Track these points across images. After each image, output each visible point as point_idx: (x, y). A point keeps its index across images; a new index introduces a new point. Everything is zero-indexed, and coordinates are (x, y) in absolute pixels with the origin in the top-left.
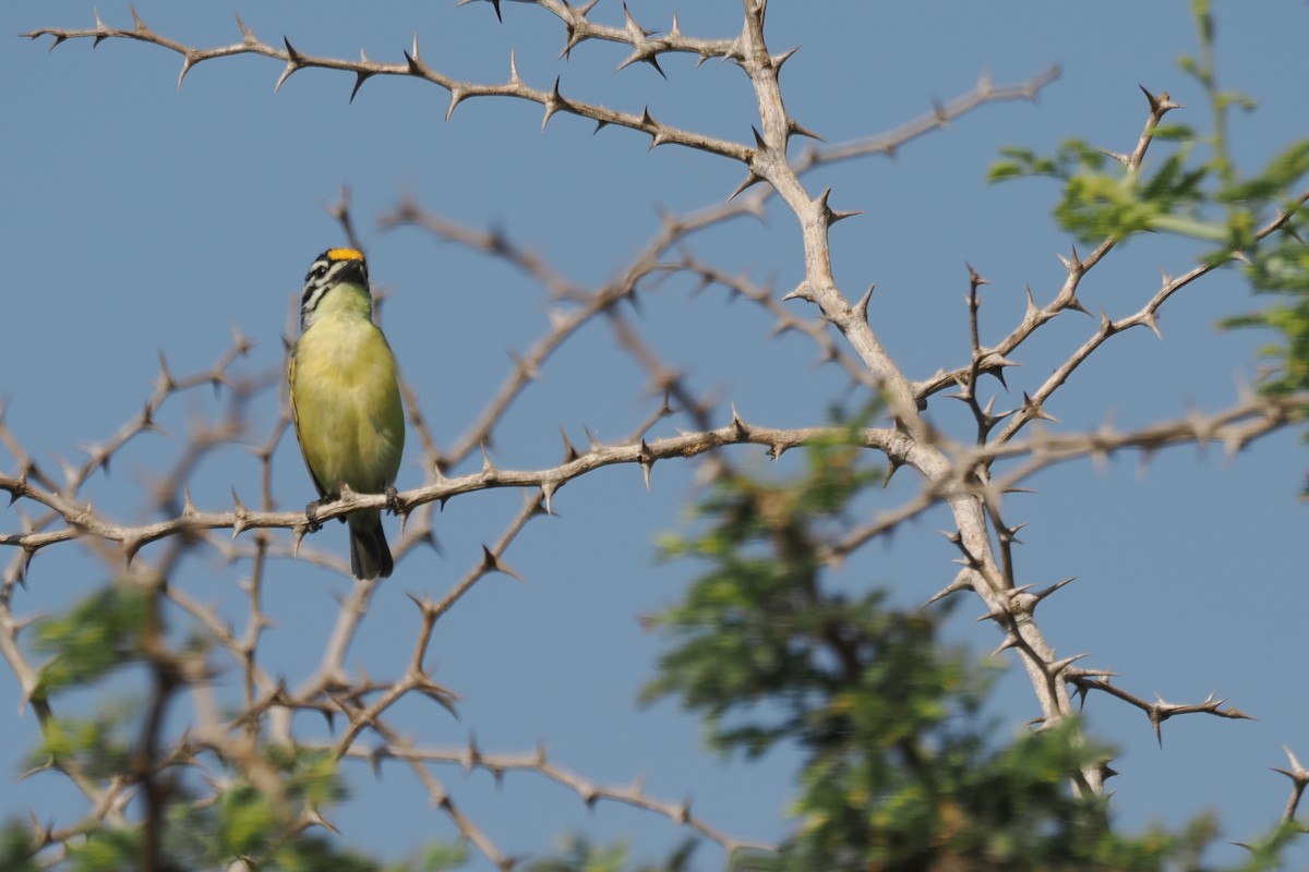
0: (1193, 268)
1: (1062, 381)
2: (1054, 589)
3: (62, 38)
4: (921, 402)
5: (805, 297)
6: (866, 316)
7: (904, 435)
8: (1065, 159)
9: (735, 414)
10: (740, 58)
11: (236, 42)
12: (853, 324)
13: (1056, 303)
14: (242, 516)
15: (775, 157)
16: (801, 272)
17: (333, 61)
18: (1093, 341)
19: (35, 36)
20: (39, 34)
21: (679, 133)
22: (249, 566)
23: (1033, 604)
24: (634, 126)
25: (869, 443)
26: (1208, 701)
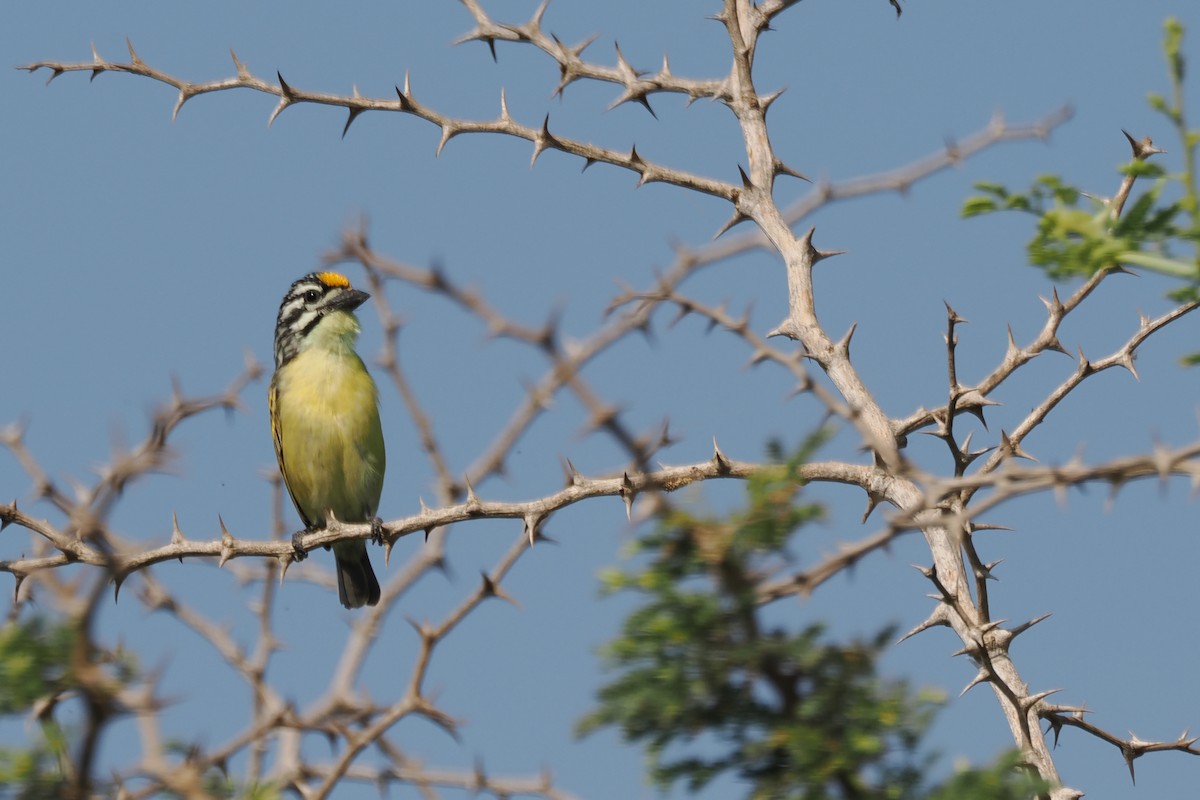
0: (1171, 310)
1: (1040, 420)
2: (1027, 626)
3: (59, 71)
4: (901, 440)
5: (788, 335)
6: (848, 354)
7: (883, 472)
8: (1038, 195)
9: (716, 449)
10: (728, 98)
11: (230, 76)
12: (834, 362)
13: (1036, 344)
14: (229, 544)
15: (761, 196)
16: (785, 310)
17: (326, 97)
18: (1071, 381)
19: (33, 69)
20: (36, 68)
21: (666, 172)
22: (259, 588)
23: (1008, 640)
24: (622, 164)
25: (849, 479)
26: (1182, 738)
